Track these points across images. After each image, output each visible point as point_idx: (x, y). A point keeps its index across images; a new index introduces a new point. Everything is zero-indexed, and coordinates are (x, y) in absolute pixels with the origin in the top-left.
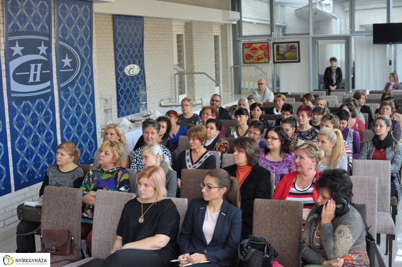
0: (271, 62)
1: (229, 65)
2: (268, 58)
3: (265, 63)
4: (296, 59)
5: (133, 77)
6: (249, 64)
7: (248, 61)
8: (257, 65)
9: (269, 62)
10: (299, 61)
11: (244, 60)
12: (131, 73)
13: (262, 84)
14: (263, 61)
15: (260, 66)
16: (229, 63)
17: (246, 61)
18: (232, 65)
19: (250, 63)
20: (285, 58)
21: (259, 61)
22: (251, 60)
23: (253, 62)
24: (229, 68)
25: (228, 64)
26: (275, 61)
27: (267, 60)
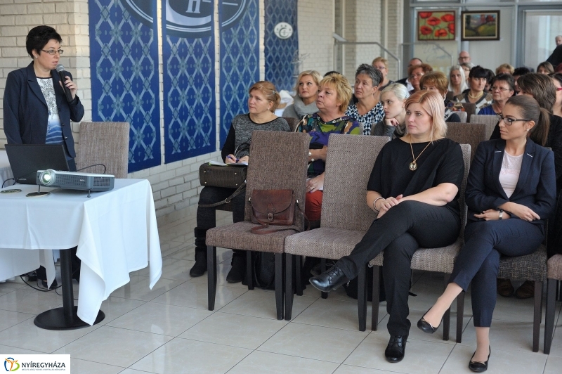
0: (458, 39)
1: (398, 42)
2: (454, 34)
3: (449, 40)
4: (494, 35)
5: (284, 40)
6: (424, 42)
7: (425, 37)
8: (437, 42)
9: (454, 39)
10: (498, 39)
11: (419, 35)
12: (282, 34)
13: (465, 58)
14: (447, 37)
15: (442, 44)
16: (398, 39)
17: (422, 37)
18: (402, 42)
19: (426, 40)
20: (478, 34)
21: (441, 38)
22: (429, 36)
23: (431, 38)
24: (397, 45)
25: (396, 40)
26: (464, 37)
27: (452, 36)
